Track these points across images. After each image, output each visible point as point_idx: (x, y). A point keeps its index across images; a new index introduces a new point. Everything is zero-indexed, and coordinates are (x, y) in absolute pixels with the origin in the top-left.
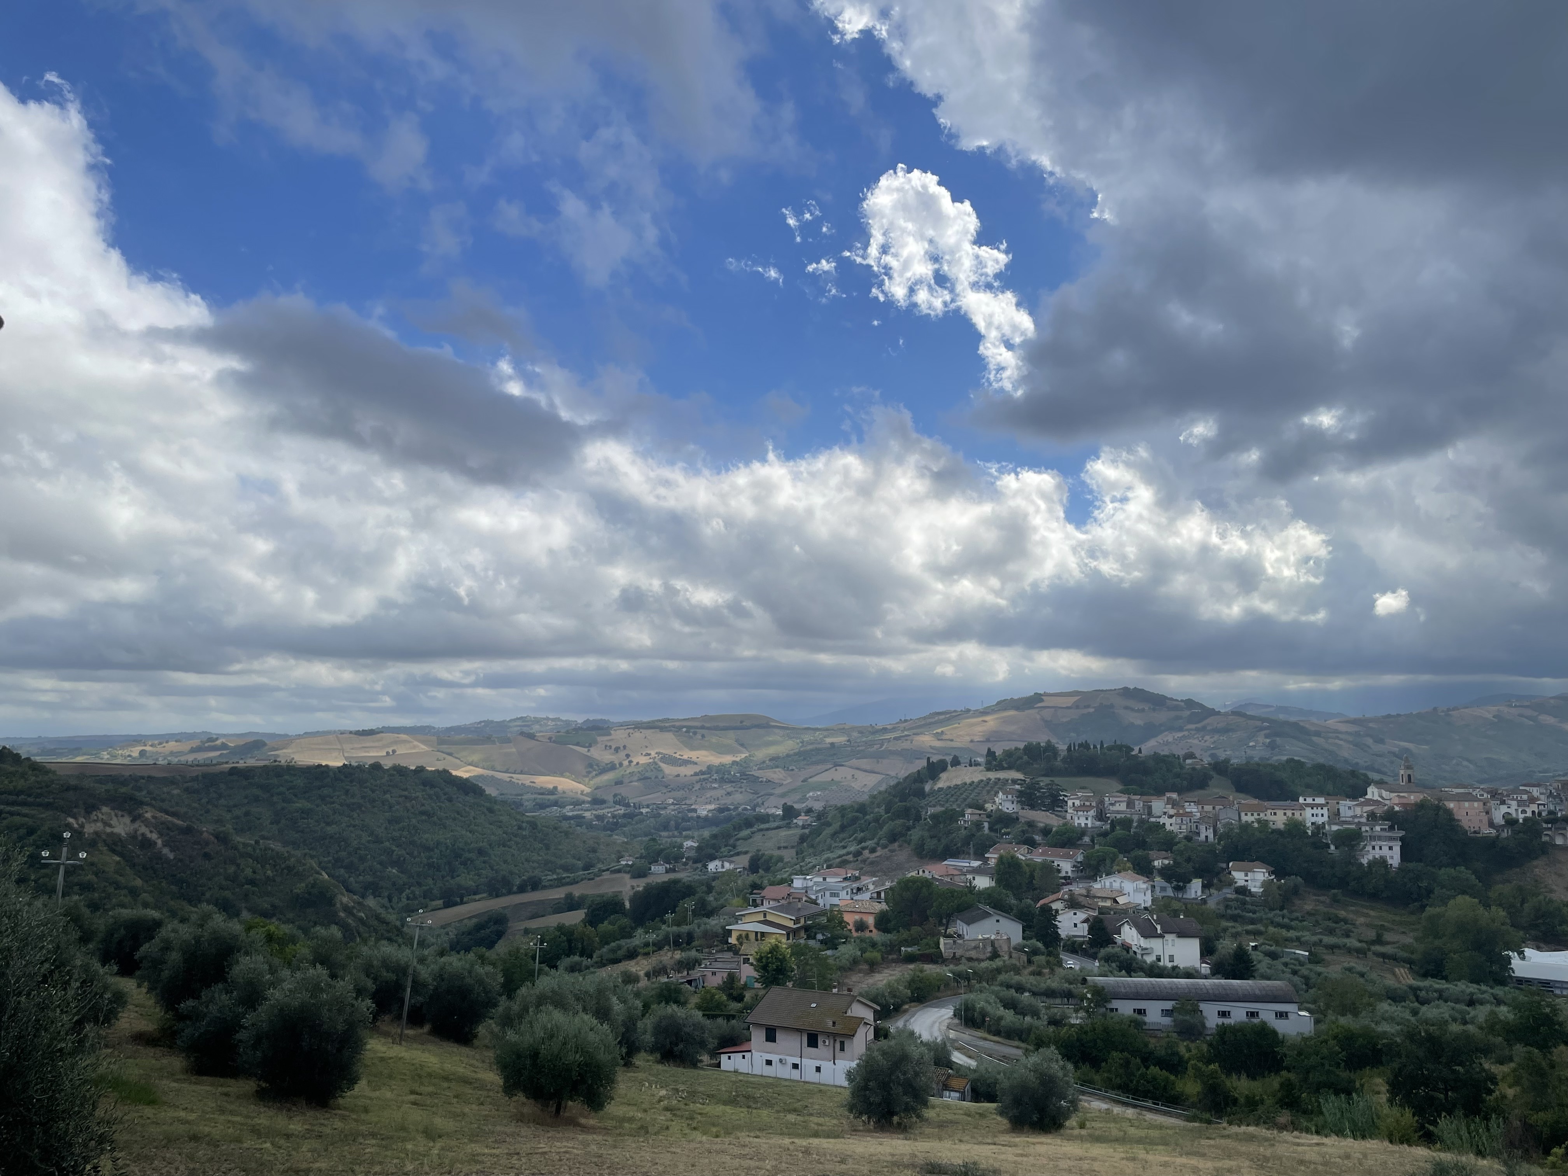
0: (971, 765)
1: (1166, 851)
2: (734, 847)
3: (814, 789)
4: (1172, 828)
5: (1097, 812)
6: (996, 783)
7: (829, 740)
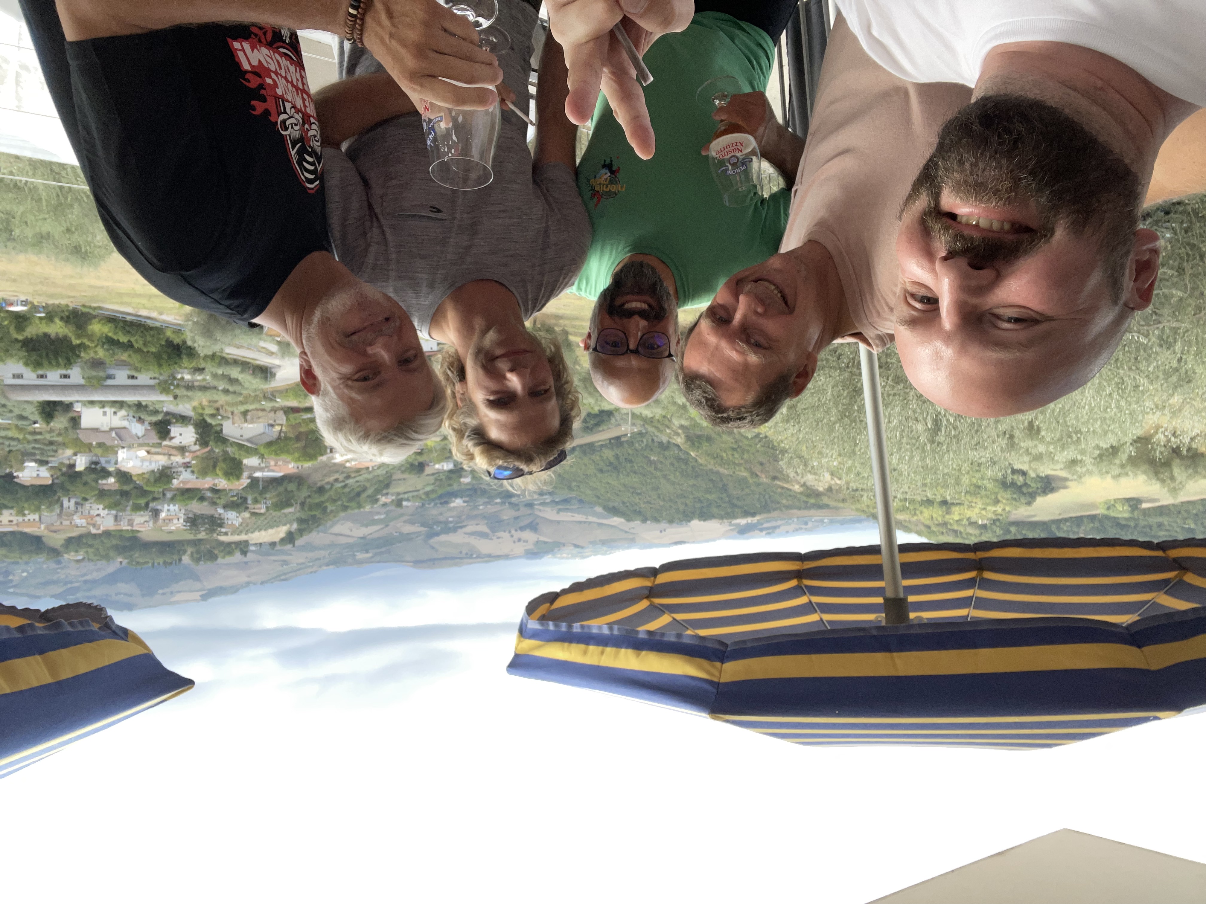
0: (261, 544)
1: (104, 490)
2: (436, 480)
3: (380, 521)
4: (98, 506)
5: (159, 516)
6: (241, 532)
7: (369, 555)
